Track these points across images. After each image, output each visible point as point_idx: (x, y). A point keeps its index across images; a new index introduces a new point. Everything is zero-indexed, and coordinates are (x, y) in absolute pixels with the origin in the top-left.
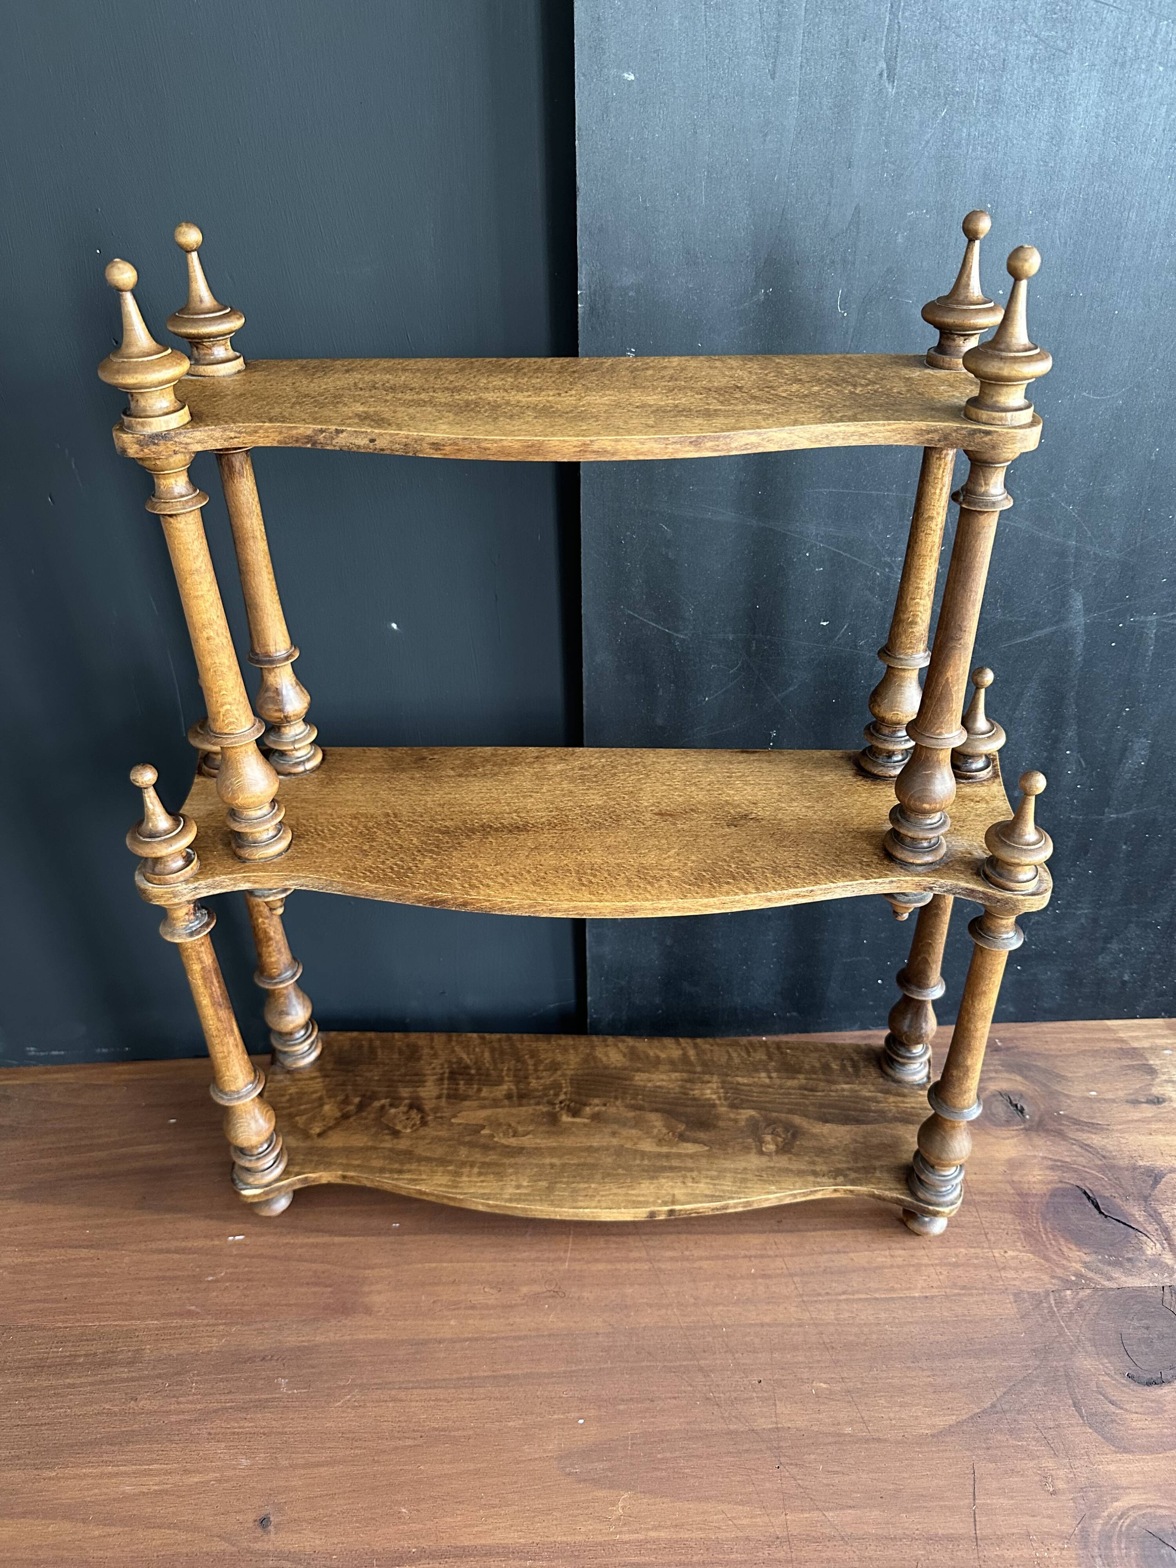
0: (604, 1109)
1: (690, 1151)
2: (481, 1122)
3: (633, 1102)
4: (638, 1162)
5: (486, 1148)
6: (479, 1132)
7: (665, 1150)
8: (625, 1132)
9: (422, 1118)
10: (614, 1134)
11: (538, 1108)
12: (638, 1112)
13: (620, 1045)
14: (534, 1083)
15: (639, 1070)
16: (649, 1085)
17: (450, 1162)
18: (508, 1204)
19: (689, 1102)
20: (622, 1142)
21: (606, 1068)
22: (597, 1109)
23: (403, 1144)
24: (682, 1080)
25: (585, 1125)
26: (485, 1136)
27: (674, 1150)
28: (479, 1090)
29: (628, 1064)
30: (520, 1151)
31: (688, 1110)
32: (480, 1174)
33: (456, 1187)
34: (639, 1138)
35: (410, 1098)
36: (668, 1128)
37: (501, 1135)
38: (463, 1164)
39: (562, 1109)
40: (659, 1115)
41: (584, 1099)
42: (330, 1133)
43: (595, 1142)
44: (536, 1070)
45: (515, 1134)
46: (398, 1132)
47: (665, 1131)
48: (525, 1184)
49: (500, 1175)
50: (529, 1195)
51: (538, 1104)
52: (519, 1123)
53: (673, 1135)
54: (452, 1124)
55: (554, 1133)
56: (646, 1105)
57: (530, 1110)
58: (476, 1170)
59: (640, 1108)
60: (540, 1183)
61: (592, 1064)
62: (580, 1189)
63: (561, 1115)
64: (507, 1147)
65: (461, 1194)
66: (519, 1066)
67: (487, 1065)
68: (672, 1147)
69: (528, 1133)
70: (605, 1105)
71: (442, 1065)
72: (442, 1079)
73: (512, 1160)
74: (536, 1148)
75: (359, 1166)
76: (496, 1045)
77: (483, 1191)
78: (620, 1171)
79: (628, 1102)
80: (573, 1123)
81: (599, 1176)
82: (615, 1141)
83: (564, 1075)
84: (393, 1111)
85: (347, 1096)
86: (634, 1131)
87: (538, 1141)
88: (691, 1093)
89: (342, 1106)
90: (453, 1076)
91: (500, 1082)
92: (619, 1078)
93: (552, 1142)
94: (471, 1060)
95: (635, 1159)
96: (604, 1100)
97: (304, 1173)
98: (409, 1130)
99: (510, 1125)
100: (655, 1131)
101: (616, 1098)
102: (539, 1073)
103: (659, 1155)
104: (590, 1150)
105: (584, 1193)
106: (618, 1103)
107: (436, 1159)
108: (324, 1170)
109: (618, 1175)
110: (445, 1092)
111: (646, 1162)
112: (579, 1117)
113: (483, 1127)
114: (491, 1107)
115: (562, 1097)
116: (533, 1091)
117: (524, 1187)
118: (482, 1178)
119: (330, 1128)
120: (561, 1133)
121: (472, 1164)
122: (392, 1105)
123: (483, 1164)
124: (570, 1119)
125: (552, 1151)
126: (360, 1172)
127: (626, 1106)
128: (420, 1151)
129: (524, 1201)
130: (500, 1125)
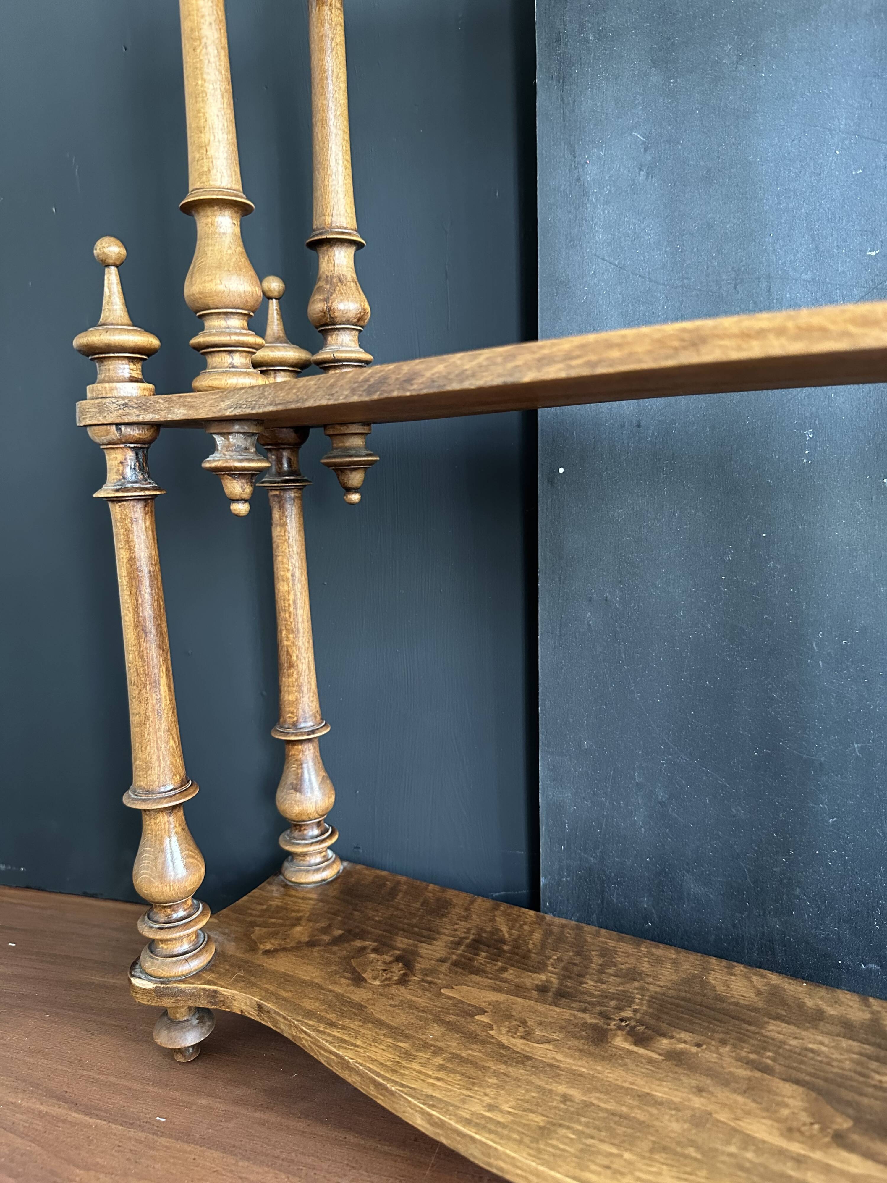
0: (694, 1049)
1: (853, 1170)
2: (484, 1005)
3: (752, 1056)
4: (733, 1149)
5: (472, 1038)
6: (472, 1016)
7: (796, 1148)
8: (723, 1094)
9: (405, 975)
10: (700, 1090)
11: (581, 1015)
12: (758, 1074)
13: (754, 978)
14: (589, 984)
15: (778, 1017)
16: (794, 1042)
17: (407, 1037)
18: (460, 1127)
19: (870, 1090)
20: (710, 1108)
21: (719, 999)
22: (682, 1046)
23: (359, 995)
24: (861, 1054)
25: (650, 1061)
26: (479, 1024)
27: (818, 1155)
28: (503, 969)
29: (761, 1005)
30: (524, 1059)
31: (865, 1101)
32: (441, 1068)
33: (394, 1071)
34: (748, 1113)
35: (403, 950)
36: (812, 1115)
37: (504, 1030)
38: (425, 1046)
39: (620, 1028)
40: (801, 1089)
41: (664, 1026)
42: (281, 954)
43: (660, 1092)
44: (601, 972)
45: (527, 1036)
46: (364, 980)
47: (804, 1117)
48: (506, 1107)
49: (471, 1081)
50: (504, 1126)
51: (584, 1010)
52: (540, 1024)
53: (822, 1130)
54: (441, 994)
55: (591, 1054)
56: (778, 1068)
57: (567, 1014)
58: (439, 1060)
59: (766, 1070)
60: (532, 1116)
61: (697, 989)
62: (599, 1152)
63: (615, 1035)
64: (503, 1046)
65: (396, 1083)
66: (578, 960)
67: (531, 946)
68: (813, 1148)
69: (548, 1041)
70: (699, 1045)
71: (469, 929)
72: (458, 944)
73: (503, 1068)
74: (551, 1066)
75: (284, 999)
76: (556, 930)
77: (430, 1091)
78: (692, 1151)
79: (743, 1054)
80: (630, 1052)
81: (646, 1145)
82: (697, 1102)
83: (642, 989)
84: (373, 956)
85: (330, 926)
86: (740, 1099)
87: (559, 1057)
88: (878, 1077)
89: (316, 933)
90: (476, 945)
91: (540, 968)
92: (738, 1019)
93: (582, 1066)
94: (510, 935)
95: (728, 1143)
96: (698, 1038)
97: (215, 984)
98: (377, 983)
99: (524, 1023)
100: (785, 1112)
101: (723, 1042)
102: (604, 977)
103: (782, 1154)
104: (645, 1099)
105: (606, 1162)
106: (725, 1050)
107: (388, 1027)
108: (241, 990)
109: (686, 1157)
110: (454, 957)
111: (750, 1155)
112: (645, 1047)
113: (483, 1012)
114: (509, 992)
115: (627, 1013)
116: (585, 993)
117: (501, 1111)
118: (441, 1075)
119: (285, 949)
120: (603, 1059)
121: (438, 1051)
122: (375, 950)
123: (455, 1057)
124: (627, 1046)
125: (575, 1078)
126: (281, 1006)
127: (739, 1059)
128: (378, 1011)
129: (491, 1132)
130: (509, 1017)
